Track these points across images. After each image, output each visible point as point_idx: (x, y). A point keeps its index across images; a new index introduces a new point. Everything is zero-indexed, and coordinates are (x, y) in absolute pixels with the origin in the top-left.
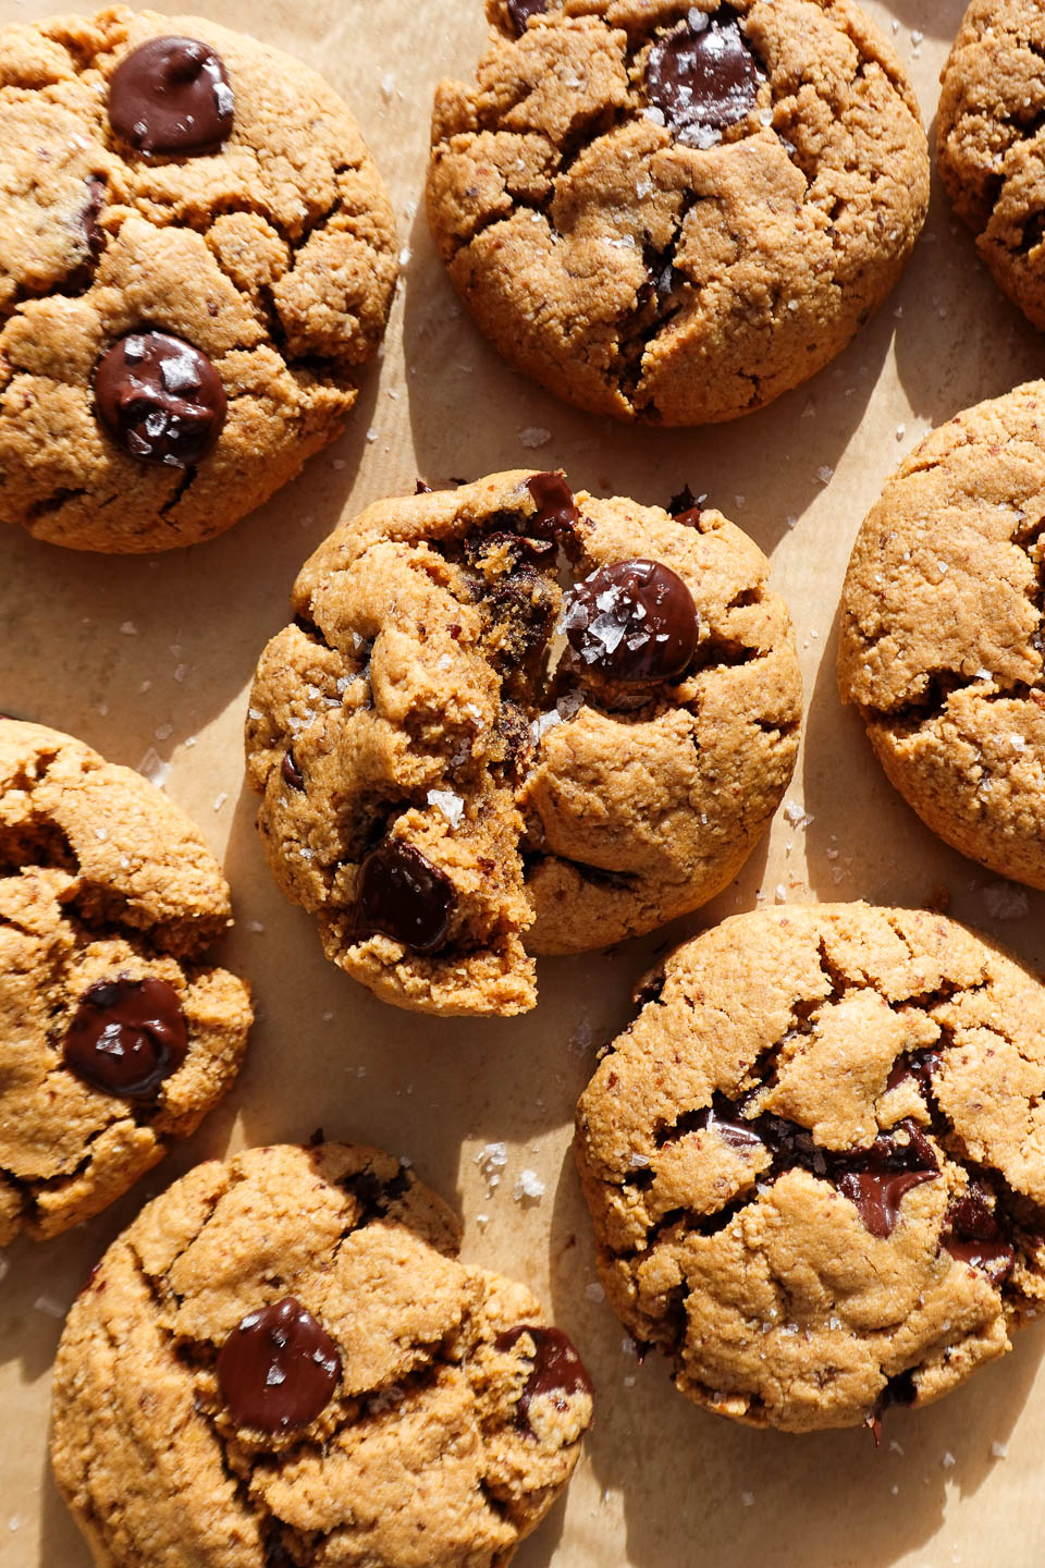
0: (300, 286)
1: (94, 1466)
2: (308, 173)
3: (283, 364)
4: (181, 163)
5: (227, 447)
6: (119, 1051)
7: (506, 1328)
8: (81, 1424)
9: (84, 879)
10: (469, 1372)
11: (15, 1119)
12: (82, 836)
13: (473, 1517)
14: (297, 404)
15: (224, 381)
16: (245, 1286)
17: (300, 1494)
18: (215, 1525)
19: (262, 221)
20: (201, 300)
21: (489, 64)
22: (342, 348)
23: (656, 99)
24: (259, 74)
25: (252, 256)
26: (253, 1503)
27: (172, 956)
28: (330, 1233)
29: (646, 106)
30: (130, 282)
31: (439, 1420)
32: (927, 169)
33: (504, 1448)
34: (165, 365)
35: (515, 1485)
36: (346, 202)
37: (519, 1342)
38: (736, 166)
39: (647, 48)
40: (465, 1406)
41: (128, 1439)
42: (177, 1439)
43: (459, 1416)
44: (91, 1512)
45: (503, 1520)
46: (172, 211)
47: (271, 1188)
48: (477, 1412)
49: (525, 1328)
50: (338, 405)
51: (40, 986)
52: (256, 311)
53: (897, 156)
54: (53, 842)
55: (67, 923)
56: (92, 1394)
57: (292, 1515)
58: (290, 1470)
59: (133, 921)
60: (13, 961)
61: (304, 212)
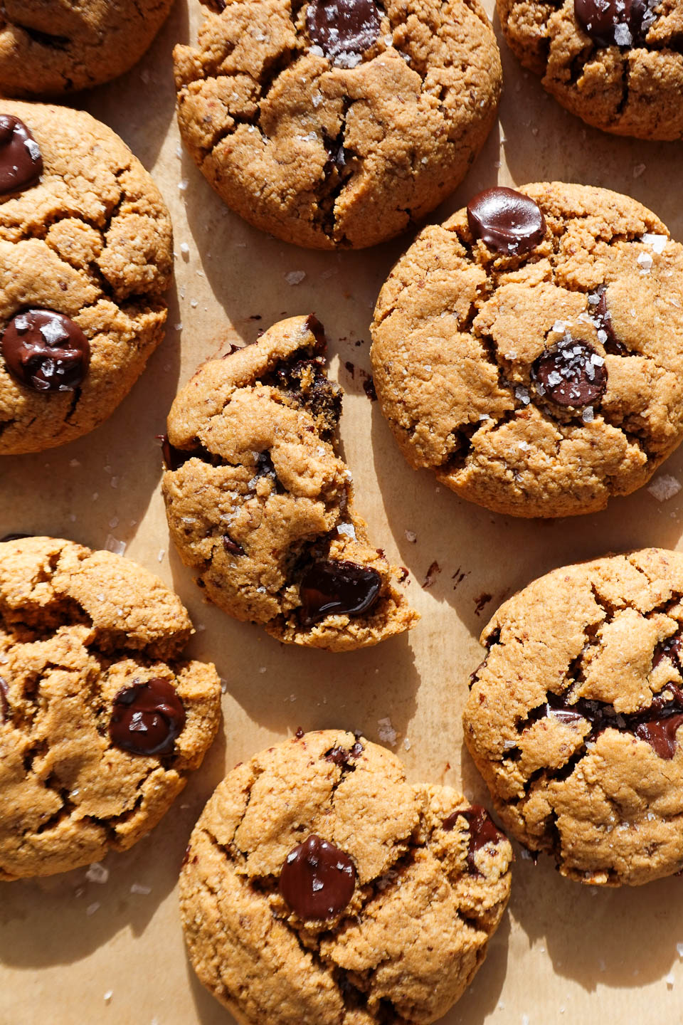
0: (114, 257)
1: (222, 968)
2: (99, 182)
3: (115, 307)
4: (18, 198)
5: (96, 370)
6: (144, 728)
7: (447, 816)
8: (207, 945)
9: (97, 628)
10: (432, 848)
11: (90, 785)
12: (89, 602)
13: (459, 934)
14: (133, 330)
15: (82, 329)
16: (283, 836)
17: (352, 950)
18: (306, 982)
19: (79, 221)
20: (54, 282)
21: (204, 32)
22: (151, 287)
23: (316, 40)
24: (50, 126)
25: (79, 246)
26: (325, 962)
27: (162, 661)
28: (325, 790)
29: (310, 45)
30: (7, 284)
31: (423, 883)
32: (498, 56)
33: (466, 888)
34: (44, 330)
35: (478, 908)
36: (128, 194)
37: (457, 822)
38: (374, 77)
39: (305, 6)
40: (436, 870)
41: (239, 947)
42: (269, 939)
43: (435, 878)
44: (228, 995)
45: (476, 930)
46: (20, 230)
47: (281, 773)
48: (444, 870)
49: (459, 813)
50: (157, 322)
51: (86, 701)
52: (91, 279)
53: (477, 51)
54: (71, 608)
55: (93, 657)
56: (208, 925)
57: (352, 964)
58: (341, 938)
59: (133, 646)
60: (66, 690)
61: (103, 208)
